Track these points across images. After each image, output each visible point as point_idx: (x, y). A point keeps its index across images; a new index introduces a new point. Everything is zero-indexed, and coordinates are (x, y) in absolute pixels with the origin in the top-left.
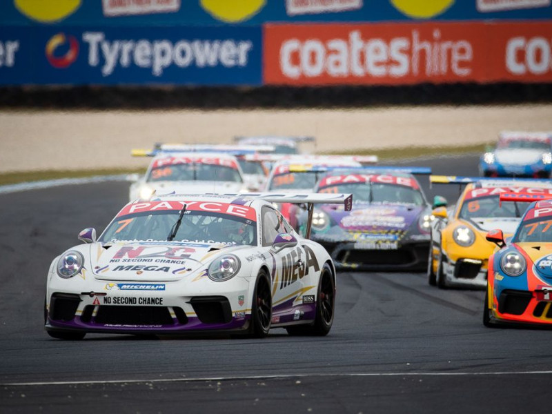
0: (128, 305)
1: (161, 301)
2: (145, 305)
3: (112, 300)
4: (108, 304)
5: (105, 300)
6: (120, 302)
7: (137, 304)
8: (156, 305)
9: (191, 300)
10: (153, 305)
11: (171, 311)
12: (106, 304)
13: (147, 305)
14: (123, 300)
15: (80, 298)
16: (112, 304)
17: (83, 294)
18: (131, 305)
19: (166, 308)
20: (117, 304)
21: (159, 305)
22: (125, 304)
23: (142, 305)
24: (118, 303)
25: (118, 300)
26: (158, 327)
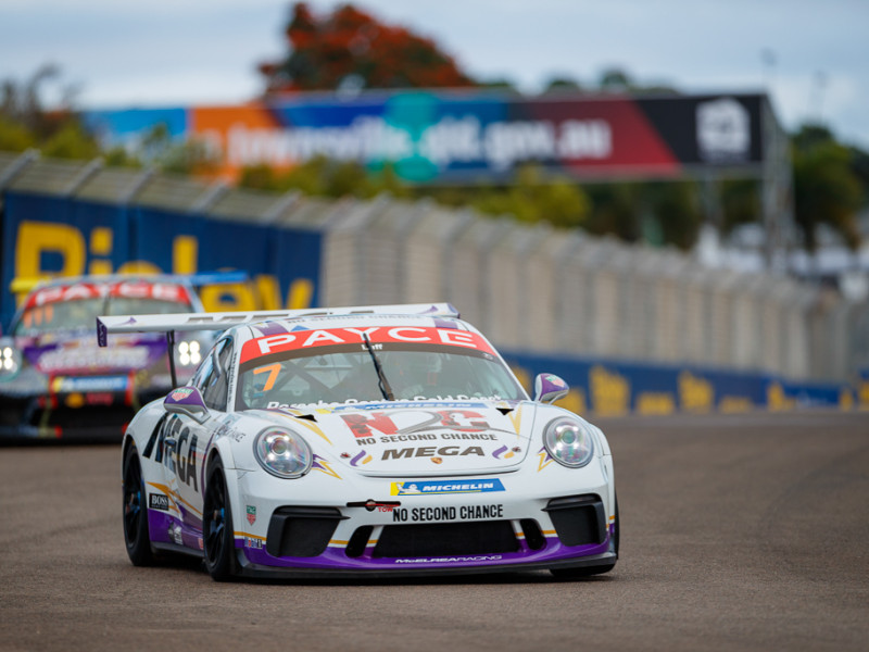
0: (441, 521)
1: (500, 510)
2: (472, 520)
3: (410, 515)
4: (401, 522)
5: (396, 514)
6: (424, 517)
7: (458, 519)
8: (491, 519)
9: (548, 506)
10: (486, 519)
11: (518, 529)
12: (397, 522)
13: (475, 520)
14: (430, 514)
15: (340, 514)
16: (410, 521)
17: (350, 505)
18: (445, 521)
19: (508, 523)
20: (419, 522)
21: (497, 518)
22: (434, 521)
23: (467, 520)
24: (422, 519)
25: (422, 514)
26: (496, 559)
